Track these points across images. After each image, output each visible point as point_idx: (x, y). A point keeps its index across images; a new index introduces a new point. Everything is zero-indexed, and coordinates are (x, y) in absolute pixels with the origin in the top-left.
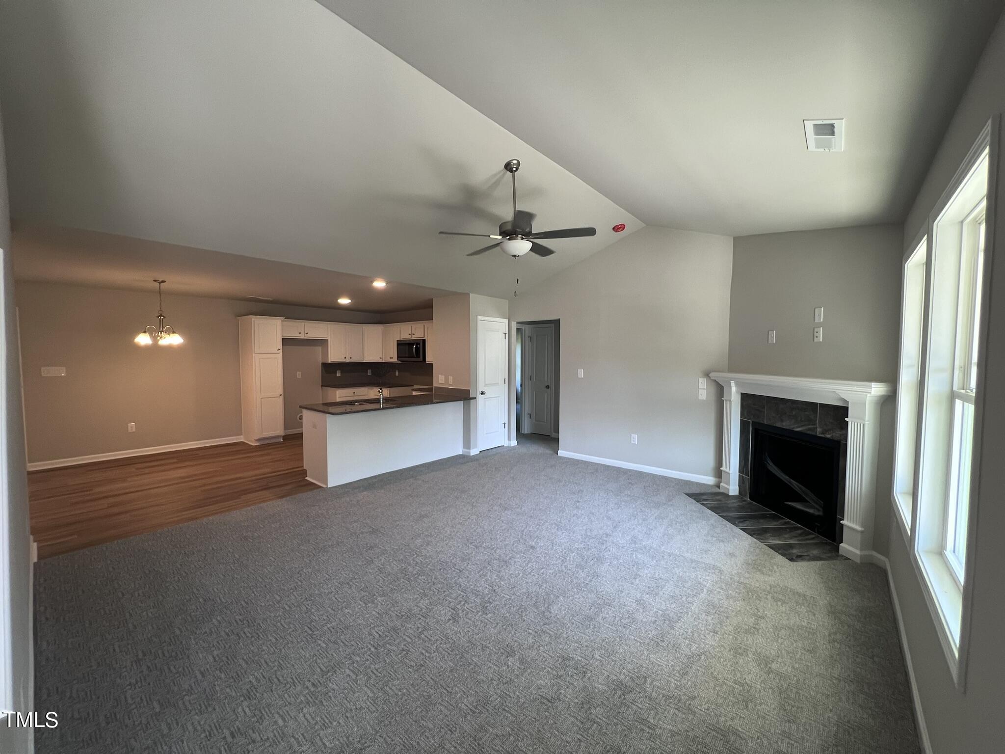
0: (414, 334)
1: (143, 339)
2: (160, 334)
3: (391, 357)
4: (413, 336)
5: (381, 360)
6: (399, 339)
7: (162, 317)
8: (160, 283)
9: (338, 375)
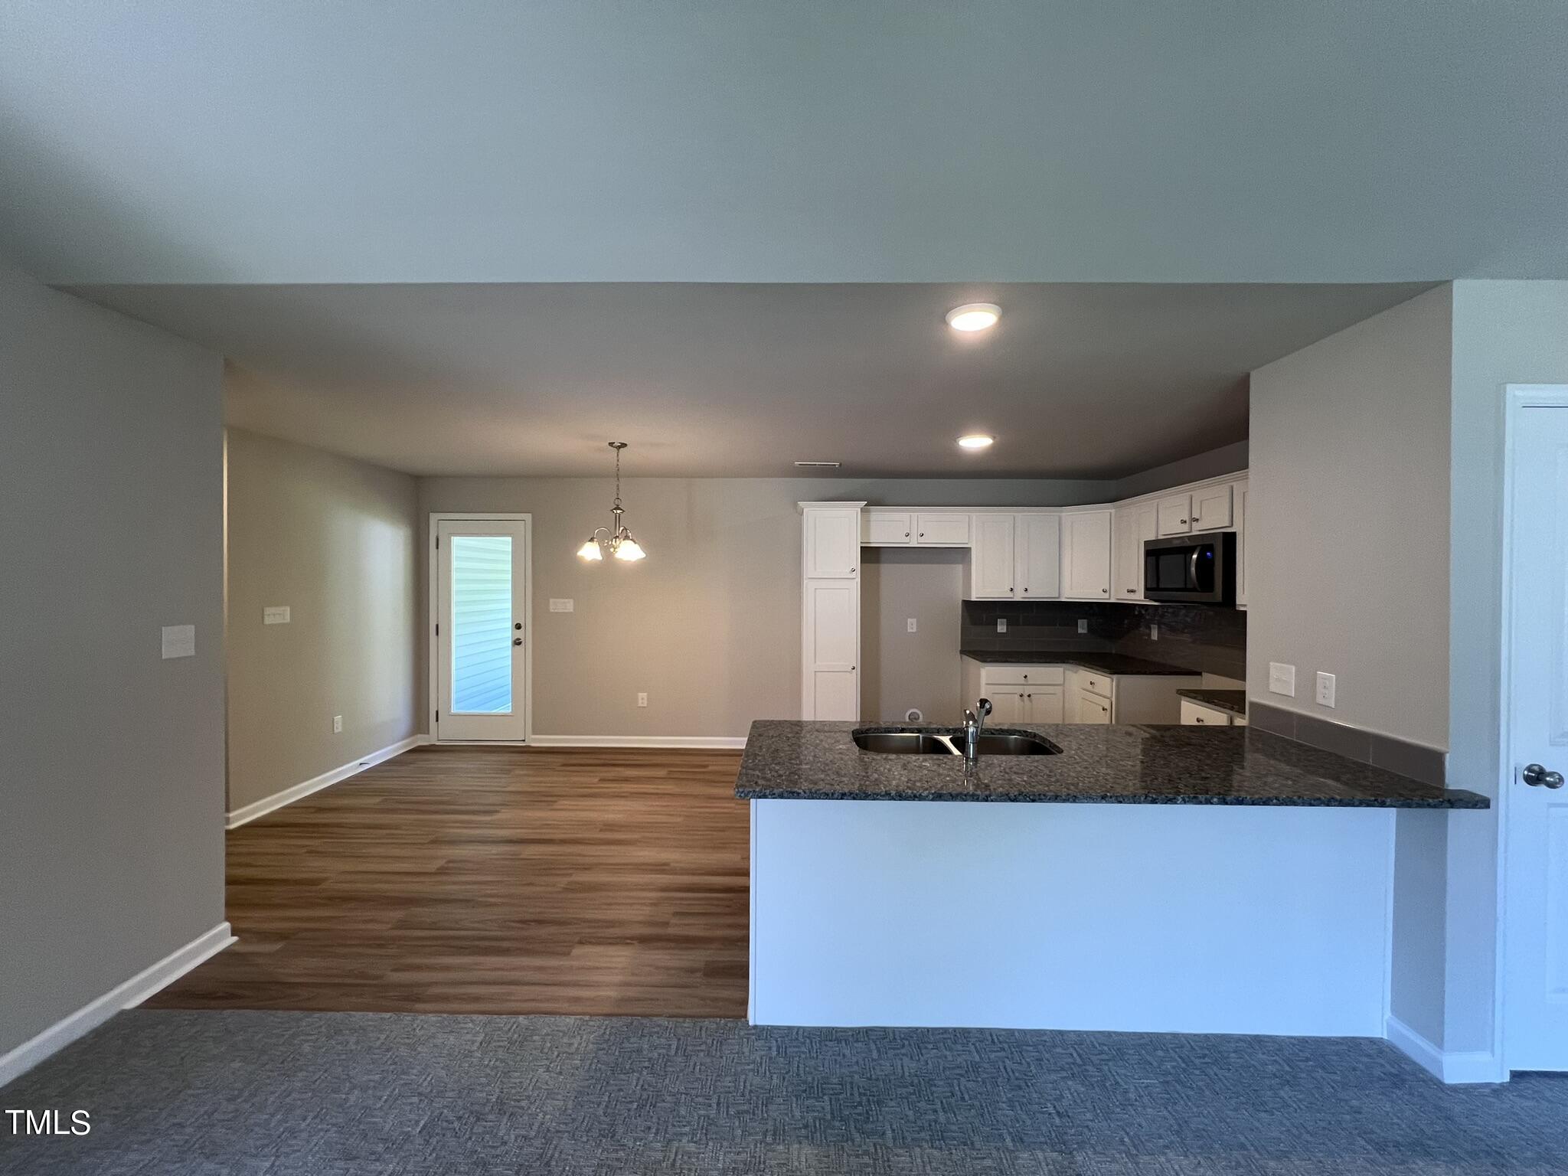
0: (1197, 520)
1: (590, 552)
2: (614, 543)
3: (1131, 588)
4: (1194, 523)
5: (1106, 596)
6: (1152, 537)
7: (619, 511)
8: (619, 448)
9: (1002, 628)
